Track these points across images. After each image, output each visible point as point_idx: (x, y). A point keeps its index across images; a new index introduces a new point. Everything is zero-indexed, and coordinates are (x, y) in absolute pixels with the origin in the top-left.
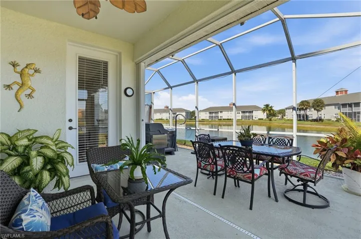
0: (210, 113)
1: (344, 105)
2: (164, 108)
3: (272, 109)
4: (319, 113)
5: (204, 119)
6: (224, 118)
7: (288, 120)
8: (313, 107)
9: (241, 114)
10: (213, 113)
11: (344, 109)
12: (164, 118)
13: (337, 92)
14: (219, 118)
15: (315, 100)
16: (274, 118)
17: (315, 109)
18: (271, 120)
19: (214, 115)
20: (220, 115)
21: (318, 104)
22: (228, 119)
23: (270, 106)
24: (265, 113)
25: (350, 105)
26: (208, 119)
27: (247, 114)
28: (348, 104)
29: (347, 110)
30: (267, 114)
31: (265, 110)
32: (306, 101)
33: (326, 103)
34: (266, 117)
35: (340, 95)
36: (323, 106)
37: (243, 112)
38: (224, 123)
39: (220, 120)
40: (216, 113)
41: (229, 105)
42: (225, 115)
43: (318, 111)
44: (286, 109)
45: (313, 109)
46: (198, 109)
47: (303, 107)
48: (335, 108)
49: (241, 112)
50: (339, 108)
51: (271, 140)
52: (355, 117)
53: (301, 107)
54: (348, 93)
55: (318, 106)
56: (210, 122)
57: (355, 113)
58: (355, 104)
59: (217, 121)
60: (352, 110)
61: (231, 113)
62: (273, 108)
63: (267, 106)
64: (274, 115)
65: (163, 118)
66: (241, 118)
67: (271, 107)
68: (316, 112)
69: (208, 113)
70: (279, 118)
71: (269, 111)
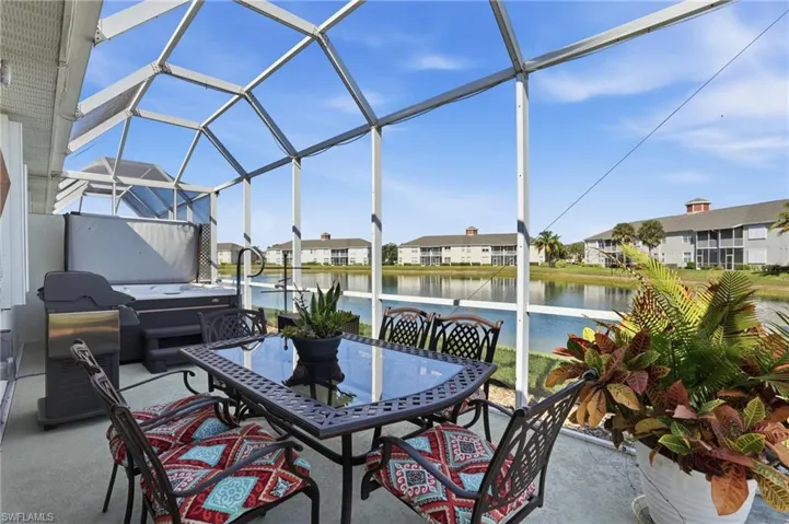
0: (423, 250)
1: (702, 235)
2: (319, 238)
3: (556, 243)
4: (654, 250)
5: (410, 265)
6: (453, 261)
7: (591, 266)
8: (640, 237)
9: (490, 253)
10: (429, 249)
11: (702, 242)
12: (321, 261)
13: (689, 206)
14: (443, 261)
15: (645, 224)
16: (561, 262)
17: (644, 243)
18: (553, 266)
19: (431, 254)
20: (445, 253)
21: (652, 233)
22: (462, 264)
23: (553, 235)
24: (543, 251)
25: (714, 235)
26: (419, 262)
27: (504, 253)
28: (711, 232)
29: (708, 245)
30: (546, 253)
31: (542, 244)
32: (626, 225)
33: (666, 229)
34: (544, 259)
35: (694, 212)
36: (661, 237)
37: (496, 248)
38: (455, 272)
39: (445, 265)
40: (436, 249)
41: (464, 233)
42: (455, 255)
43: (651, 246)
44: (587, 241)
45: (641, 243)
46: (299, 234)
47: (620, 237)
48: (685, 240)
49: (490, 248)
50: (693, 241)
51: (439, 329)
52: (723, 261)
53: (616, 238)
54: (711, 208)
55: (651, 236)
56: (422, 269)
57: (723, 250)
58: (722, 231)
59: (438, 269)
60: (717, 245)
61: (469, 251)
62: (559, 240)
63: (546, 234)
64: (562, 256)
65: (318, 261)
66: (490, 262)
67: (555, 238)
68: (646, 248)
69: (419, 249)
70: (573, 261)
71: (552, 246)
